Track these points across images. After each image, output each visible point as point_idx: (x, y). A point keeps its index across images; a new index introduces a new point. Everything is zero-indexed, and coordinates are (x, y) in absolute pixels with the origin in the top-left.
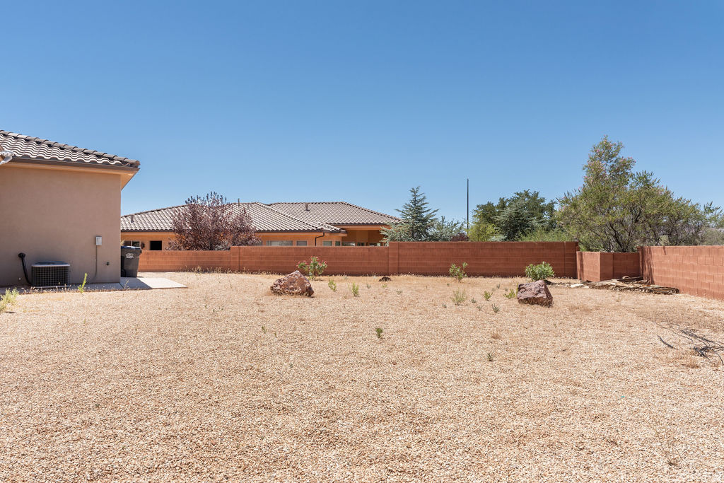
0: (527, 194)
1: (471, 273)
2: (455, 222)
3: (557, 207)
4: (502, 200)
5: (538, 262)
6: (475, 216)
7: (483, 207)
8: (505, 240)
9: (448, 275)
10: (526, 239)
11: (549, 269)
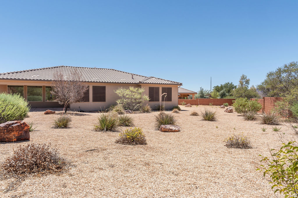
0: (228, 83)
1: (213, 105)
2: (207, 90)
3: (237, 87)
4: (221, 85)
5: (225, 103)
6: (213, 90)
7: (216, 87)
8: (221, 98)
9: (209, 105)
10: (225, 98)
11: (228, 104)
